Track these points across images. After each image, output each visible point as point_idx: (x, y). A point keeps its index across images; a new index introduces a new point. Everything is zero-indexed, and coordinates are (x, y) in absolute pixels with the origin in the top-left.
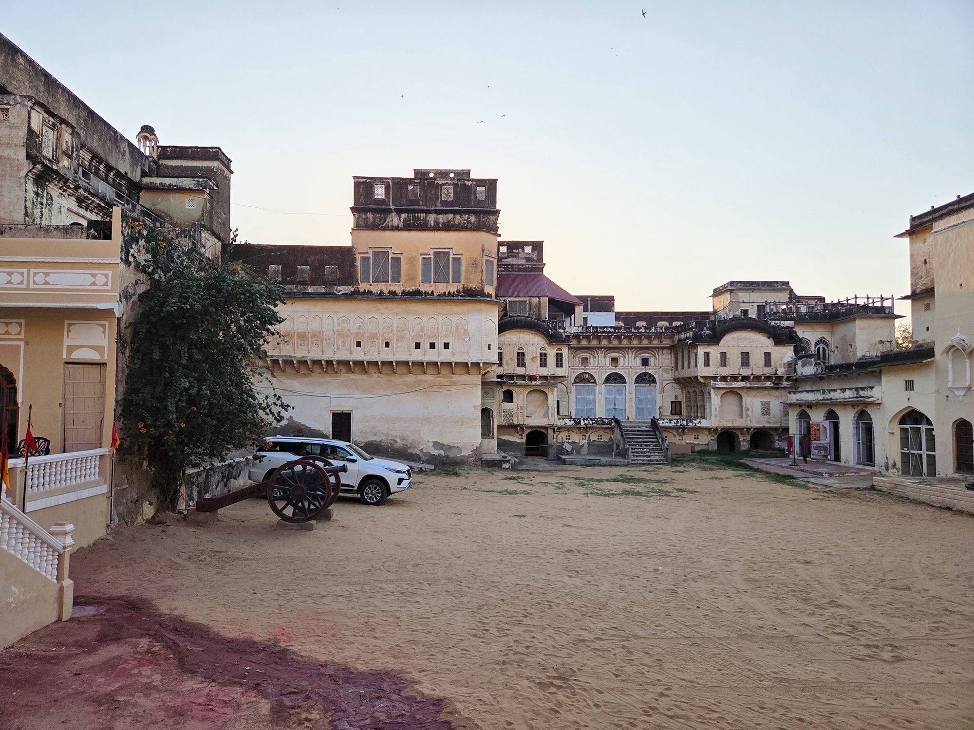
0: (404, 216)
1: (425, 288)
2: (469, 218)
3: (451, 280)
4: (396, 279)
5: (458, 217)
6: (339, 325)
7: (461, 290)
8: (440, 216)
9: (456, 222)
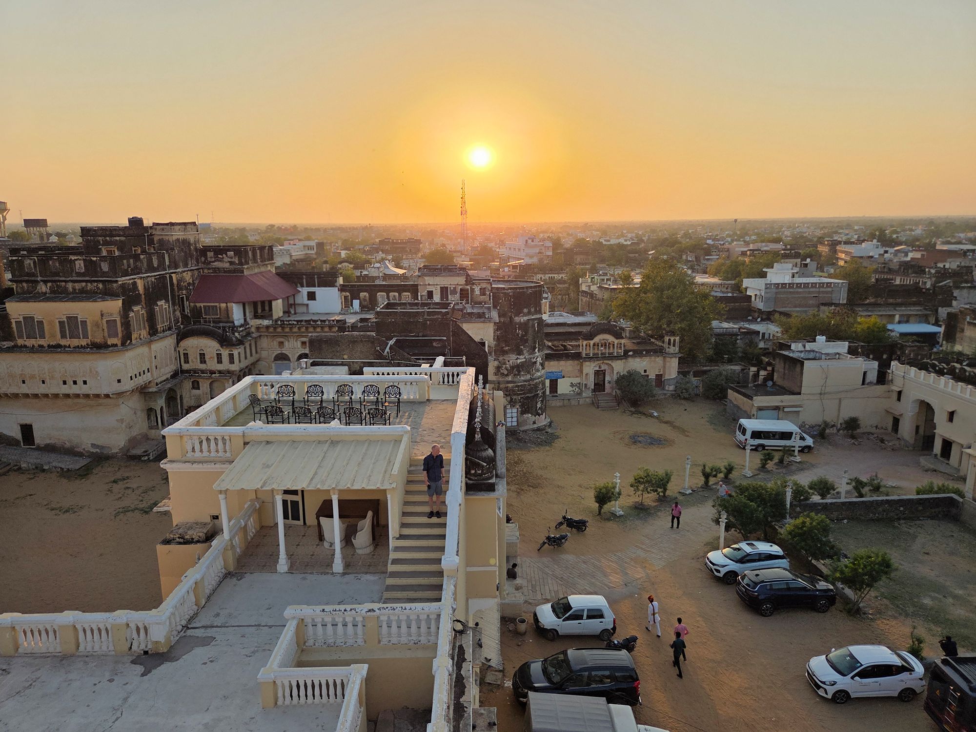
0: (49, 284)
1: (63, 342)
2: (97, 285)
3: (81, 337)
4: (42, 336)
5: (89, 284)
6: (8, 368)
7: (90, 343)
8: (76, 284)
9: (88, 289)
